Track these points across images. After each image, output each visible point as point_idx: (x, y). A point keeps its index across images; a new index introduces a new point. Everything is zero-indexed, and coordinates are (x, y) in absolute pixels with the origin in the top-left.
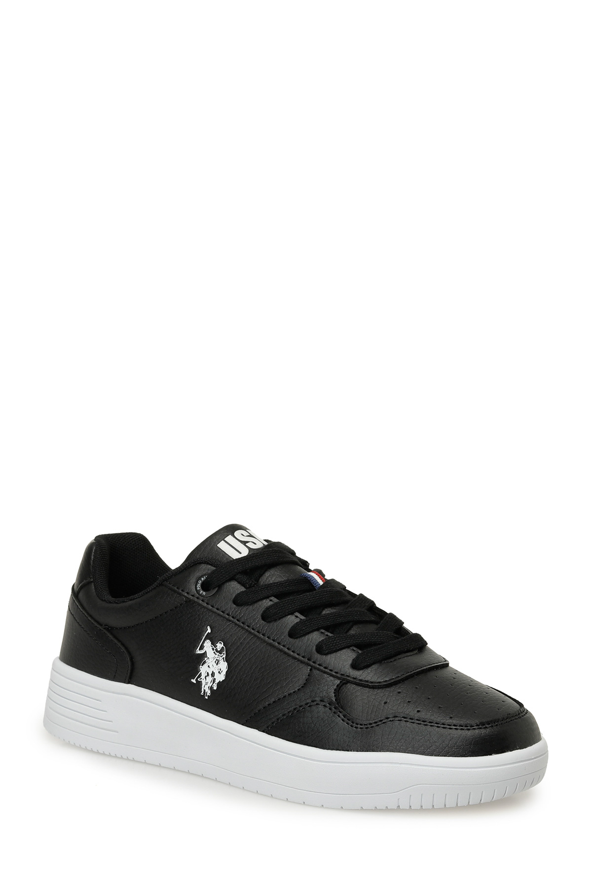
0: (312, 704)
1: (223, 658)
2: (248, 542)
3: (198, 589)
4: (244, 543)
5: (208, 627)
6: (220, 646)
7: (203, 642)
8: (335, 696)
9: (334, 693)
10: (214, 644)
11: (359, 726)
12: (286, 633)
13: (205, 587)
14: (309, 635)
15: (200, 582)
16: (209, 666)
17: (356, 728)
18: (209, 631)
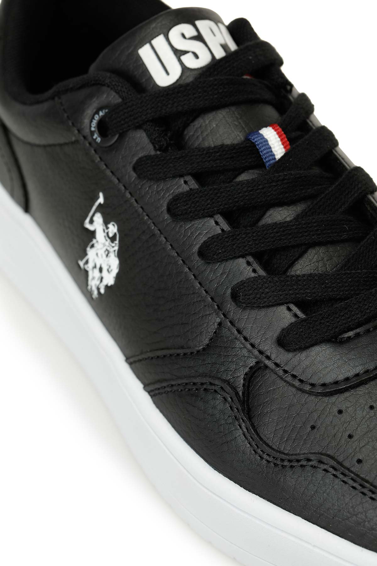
0: (209, 387)
1: (115, 251)
2: (185, 52)
3: (93, 129)
4: (179, 53)
5: (101, 195)
6: (113, 229)
7: (93, 215)
8: (244, 385)
9: (244, 379)
10: (106, 223)
11: (265, 456)
12: (196, 249)
13: (102, 127)
14: (228, 262)
15: (97, 118)
16: (97, 254)
17: (262, 458)
18: (101, 200)
